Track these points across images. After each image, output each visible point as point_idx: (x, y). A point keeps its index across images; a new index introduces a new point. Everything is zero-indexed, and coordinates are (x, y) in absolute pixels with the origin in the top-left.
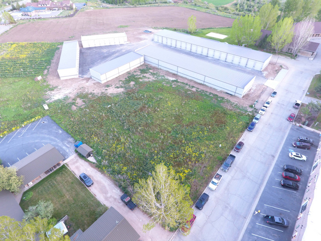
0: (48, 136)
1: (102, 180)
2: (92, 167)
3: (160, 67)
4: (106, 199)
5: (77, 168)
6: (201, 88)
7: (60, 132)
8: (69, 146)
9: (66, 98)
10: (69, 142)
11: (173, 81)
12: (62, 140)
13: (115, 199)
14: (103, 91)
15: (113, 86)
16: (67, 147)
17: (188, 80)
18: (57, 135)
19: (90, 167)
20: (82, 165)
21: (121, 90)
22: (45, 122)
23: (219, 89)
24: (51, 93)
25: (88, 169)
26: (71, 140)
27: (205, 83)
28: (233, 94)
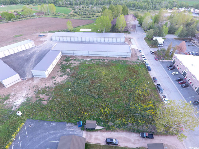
0: (47, 133)
1: (119, 135)
2: (104, 132)
3: (75, 55)
4: (134, 143)
5: (96, 139)
6: (109, 59)
7: (54, 124)
8: (73, 130)
9: (28, 99)
10: (70, 127)
11: (91, 60)
12: (63, 129)
13: (138, 140)
14: (54, 82)
15: (57, 76)
16: (72, 131)
17: (98, 57)
18: (54, 128)
19: (104, 133)
20: (98, 135)
21: (65, 77)
22: (32, 125)
23: (118, 57)
24: (10, 102)
25: (104, 135)
26: (69, 125)
27: (109, 56)
28: (126, 56)
